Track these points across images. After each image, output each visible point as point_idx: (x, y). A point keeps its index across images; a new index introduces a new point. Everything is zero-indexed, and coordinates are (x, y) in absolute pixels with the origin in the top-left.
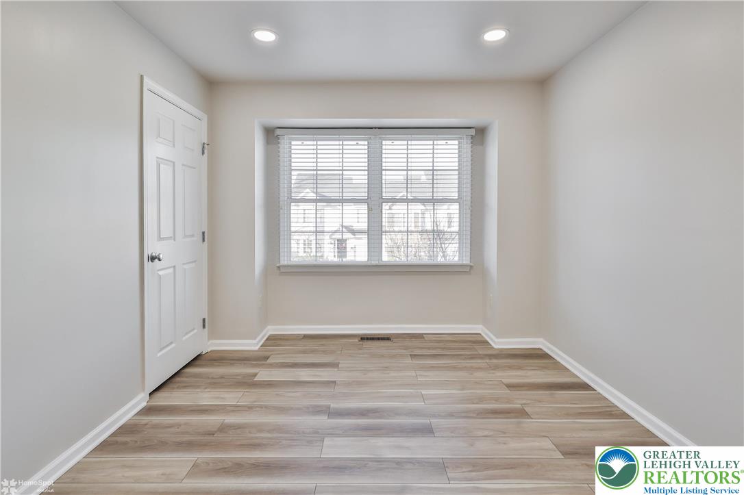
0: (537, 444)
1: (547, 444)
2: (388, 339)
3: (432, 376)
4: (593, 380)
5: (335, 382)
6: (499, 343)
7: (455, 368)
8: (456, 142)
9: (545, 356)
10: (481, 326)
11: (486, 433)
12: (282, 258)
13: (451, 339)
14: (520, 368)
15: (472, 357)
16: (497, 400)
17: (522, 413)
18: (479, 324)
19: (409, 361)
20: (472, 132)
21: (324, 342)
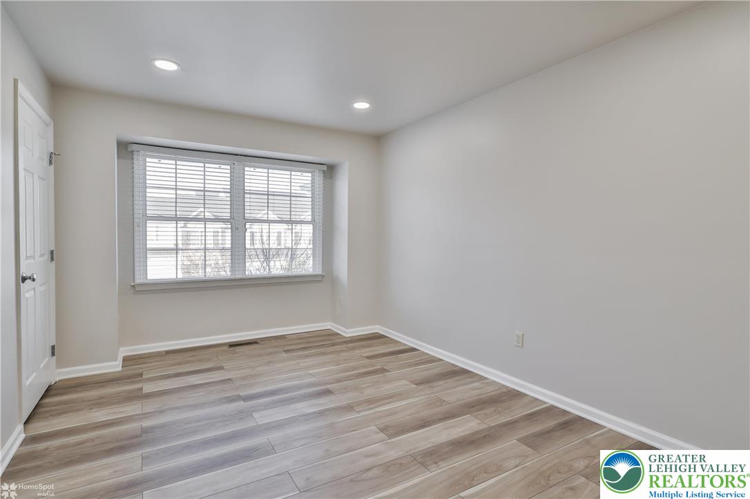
0: (400, 384)
1: (405, 382)
2: (256, 343)
3: (309, 362)
4: (417, 345)
5: (230, 379)
6: (349, 333)
7: (324, 354)
8: (310, 175)
9: (382, 337)
10: (330, 323)
11: (367, 385)
12: (136, 277)
13: (309, 335)
14: (370, 346)
15: (333, 345)
16: (365, 367)
17: (383, 370)
18: (328, 322)
19: (285, 355)
20: (325, 168)
21: (193, 353)
